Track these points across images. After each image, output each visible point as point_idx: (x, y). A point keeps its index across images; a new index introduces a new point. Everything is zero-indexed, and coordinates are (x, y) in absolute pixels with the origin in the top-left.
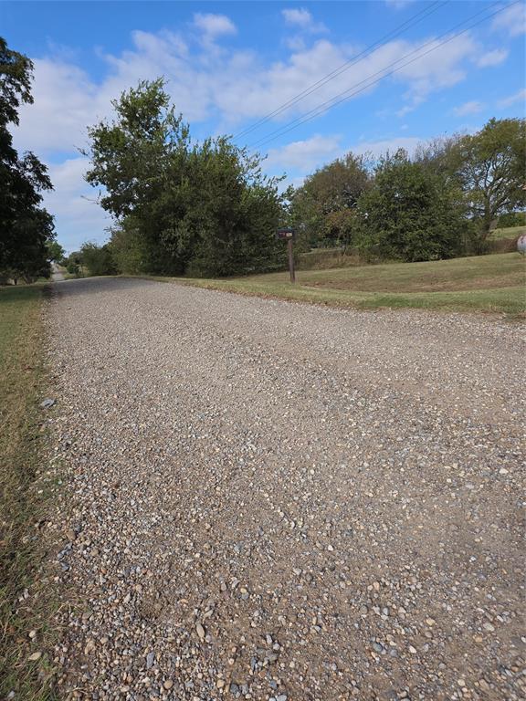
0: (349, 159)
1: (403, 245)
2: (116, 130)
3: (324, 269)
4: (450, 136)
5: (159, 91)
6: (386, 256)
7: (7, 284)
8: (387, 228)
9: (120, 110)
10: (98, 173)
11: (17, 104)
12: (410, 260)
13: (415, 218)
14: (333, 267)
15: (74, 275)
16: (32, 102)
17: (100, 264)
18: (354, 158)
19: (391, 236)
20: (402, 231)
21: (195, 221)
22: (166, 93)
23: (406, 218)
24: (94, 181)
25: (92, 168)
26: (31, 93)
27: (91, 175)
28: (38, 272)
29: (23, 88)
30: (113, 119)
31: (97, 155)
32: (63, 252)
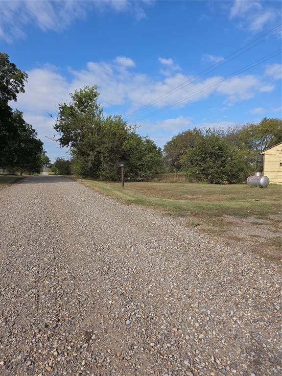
0: (195, 130)
1: (207, 175)
2: (72, 107)
3: (166, 182)
4: (245, 124)
5: (95, 91)
6: (199, 179)
7: (16, 175)
8: (200, 166)
9: (74, 98)
10: (61, 126)
11: (18, 93)
12: (212, 183)
13: (214, 162)
14: (171, 182)
15: (54, 173)
16: (24, 92)
17: (63, 170)
18: (197, 130)
19: (203, 170)
20: (208, 168)
21: (99, 153)
22: (98, 92)
23: (210, 162)
24: (58, 129)
25: (58, 123)
26: (24, 88)
27: (57, 127)
28: (34, 170)
29: (21, 86)
30: (70, 102)
31: (61, 117)
32: (49, 161)
